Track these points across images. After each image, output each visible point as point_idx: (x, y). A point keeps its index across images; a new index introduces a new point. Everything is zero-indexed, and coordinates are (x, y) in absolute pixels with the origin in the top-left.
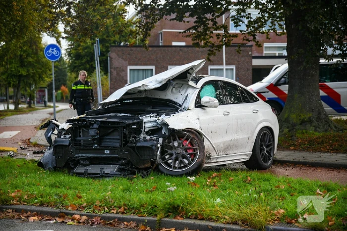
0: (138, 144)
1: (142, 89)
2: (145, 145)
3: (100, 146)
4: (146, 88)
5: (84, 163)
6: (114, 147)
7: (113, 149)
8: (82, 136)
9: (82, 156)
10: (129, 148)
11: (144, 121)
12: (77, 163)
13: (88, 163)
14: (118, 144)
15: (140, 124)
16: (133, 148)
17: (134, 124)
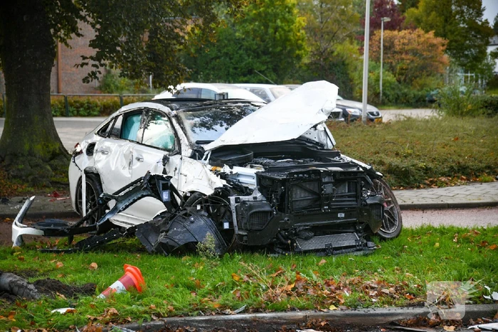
10: (367, 208)
14: (354, 204)
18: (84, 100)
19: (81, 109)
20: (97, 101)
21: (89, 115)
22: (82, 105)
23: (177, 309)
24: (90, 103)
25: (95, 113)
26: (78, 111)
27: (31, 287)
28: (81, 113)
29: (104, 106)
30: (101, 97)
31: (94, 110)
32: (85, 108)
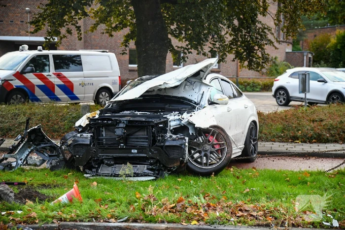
0: (167, 144)
1: (163, 87)
2: (174, 144)
3: (126, 146)
4: (167, 86)
5: (109, 163)
6: (142, 147)
7: (141, 149)
8: (104, 136)
9: (106, 156)
10: (157, 148)
11: (169, 120)
12: (100, 163)
13: (112, 163)
14: (146, 144)
15: (166, 123)
16: (162, 147)
17: (161, 123)
18: (250, 81)
19: (248, 87)
20: (260, 81)
21: (253, 91)
22: (249, 84)
23: (78, 216)
24: (255, 83)
25: (258, 90)
26: (246, 88)
27: (12, 195)
28: (248, 89)
29: (264, 85)
30: (263, 79)
31: (257, 88)
32: (251, 87)
